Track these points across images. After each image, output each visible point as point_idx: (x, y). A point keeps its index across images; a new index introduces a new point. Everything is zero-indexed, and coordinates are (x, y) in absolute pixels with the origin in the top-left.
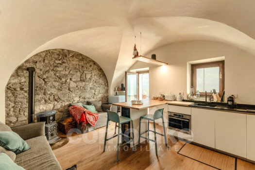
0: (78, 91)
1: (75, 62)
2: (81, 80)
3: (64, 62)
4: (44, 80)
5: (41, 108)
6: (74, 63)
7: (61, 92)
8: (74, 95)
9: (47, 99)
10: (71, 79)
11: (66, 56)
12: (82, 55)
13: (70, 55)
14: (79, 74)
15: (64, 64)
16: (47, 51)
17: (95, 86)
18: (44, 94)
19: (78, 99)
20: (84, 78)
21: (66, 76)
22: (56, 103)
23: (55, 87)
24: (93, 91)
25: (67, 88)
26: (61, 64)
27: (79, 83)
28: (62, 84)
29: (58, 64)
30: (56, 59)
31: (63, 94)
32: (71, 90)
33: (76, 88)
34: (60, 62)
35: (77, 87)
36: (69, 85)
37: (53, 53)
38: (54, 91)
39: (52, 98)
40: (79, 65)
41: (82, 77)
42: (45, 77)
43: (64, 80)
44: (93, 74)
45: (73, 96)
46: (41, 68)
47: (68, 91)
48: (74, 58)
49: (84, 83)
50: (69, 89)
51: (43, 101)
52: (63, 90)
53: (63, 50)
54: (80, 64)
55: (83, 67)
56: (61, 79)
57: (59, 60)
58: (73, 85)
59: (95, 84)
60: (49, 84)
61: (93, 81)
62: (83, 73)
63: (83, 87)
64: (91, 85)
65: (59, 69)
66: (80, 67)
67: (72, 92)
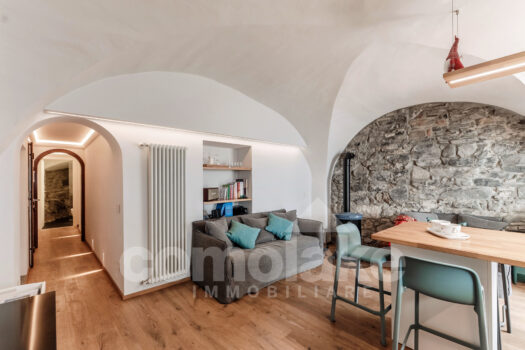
0: (432, 187)
1: (426, 126)
2: (443, 163)
3: (400, 133)
4: (368, 168)
5: (364, 210)
6: (422, 128)
7: (395, 188)
8: (422, 196)
9: (373, 197)
10: (415, 163)
11: (405, 120)
12: (444, 104)
13: (414, 116)
14: (436, 150)
15: (399, 137)
16: (372, 123)
17: (495, 175)
18: (369, 189)
19: (434, 206)
20: (454, 155)
21: (404, 158)
22: (386, 205)
23: (384, 180)
24: (490, 190)
25: (408, 181)
26: (393, 138)
27: (437, 169)
28: (396, 173)
29: (389, 138)
30: (386, 132)
31: (397, 191)
32: (415, 184)
33: (430, 181)
34: (393, 135)
35: (431, 178)
36: (411, 175)
37: (380, 123)
38: (383, 186)
39: (379, 196)
40: (435, 129)
41: (445, 154)
42: (369, 163)
43: (399, 166)
44: (489, 142)
45: (419, 198)
46: (365, 150)
47: (410, 187)
48: (424, 117)
49: (452, 169)
50: (411, 183)
51: (367, 199)
52: (399, 183)
53: (398, 111)
54: (441, 126)
55: (447, 130)
56: (394, 165)
57: (391, 131)
58: (419, 174)
59: (497, 170)
60: (375, 174)
61: (490, 160)
62: (448, 147)
63: (450, 179)
64: (477, 173)
65: (390, 148)
66: (440, 133)
67: (417, 188)
